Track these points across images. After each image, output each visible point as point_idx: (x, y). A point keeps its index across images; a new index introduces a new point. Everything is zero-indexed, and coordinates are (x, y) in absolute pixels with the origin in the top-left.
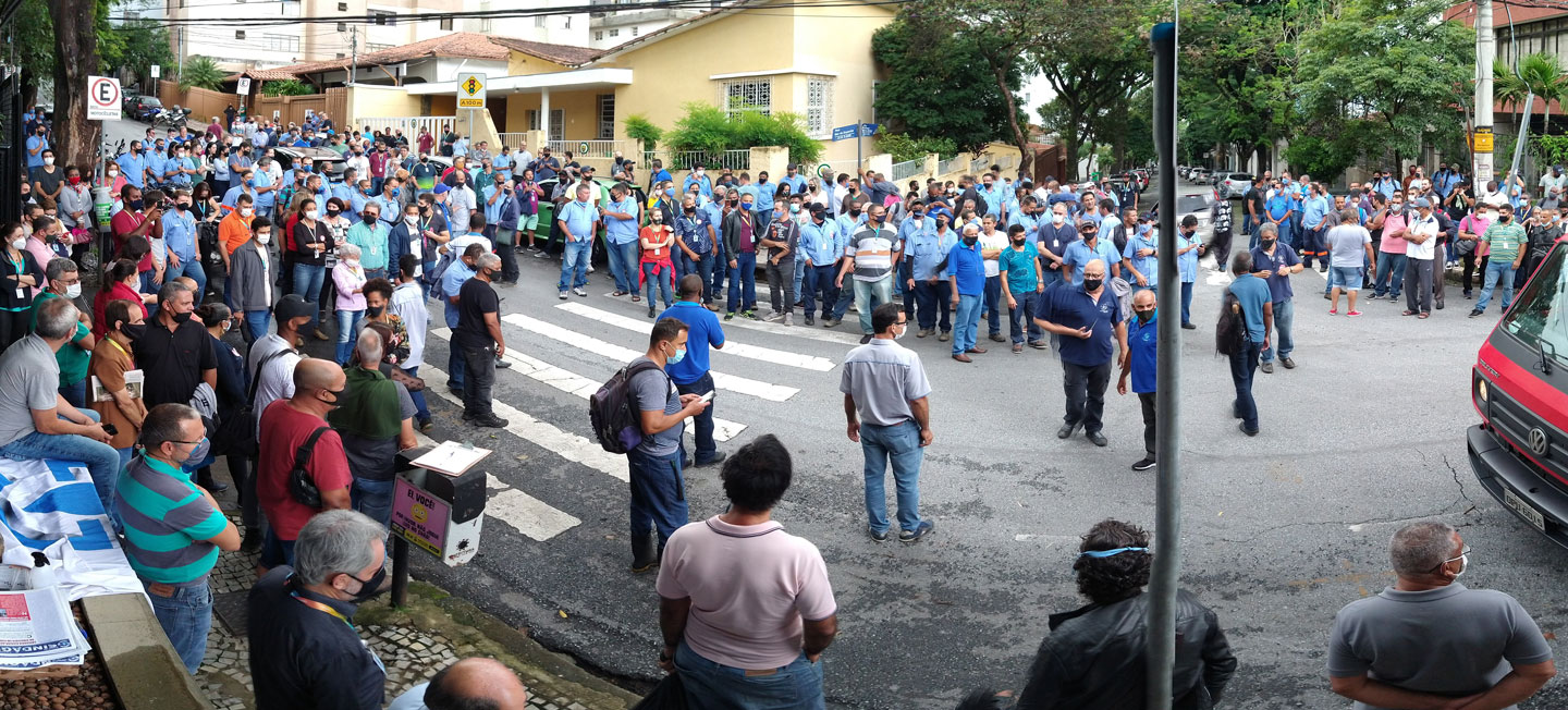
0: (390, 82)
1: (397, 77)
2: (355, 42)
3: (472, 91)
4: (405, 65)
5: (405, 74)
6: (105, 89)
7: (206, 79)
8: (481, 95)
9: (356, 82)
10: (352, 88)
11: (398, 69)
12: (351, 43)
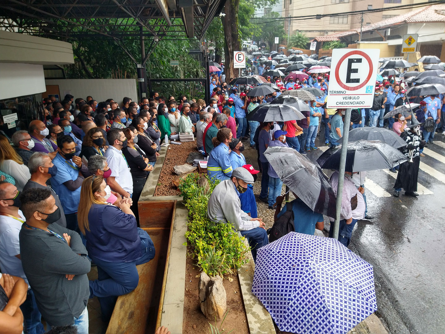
0: (381, 39)
1: (385, 36)
2: (362, 20)
3: (410, 44)
4: (389, 30)
5: (389, 34)
6: (240, 56)
7: (299, 44)
8: (413, 45)
9: (362, 40)
10: (359, 44)
11: (386, 32)
12: (361, 21)
